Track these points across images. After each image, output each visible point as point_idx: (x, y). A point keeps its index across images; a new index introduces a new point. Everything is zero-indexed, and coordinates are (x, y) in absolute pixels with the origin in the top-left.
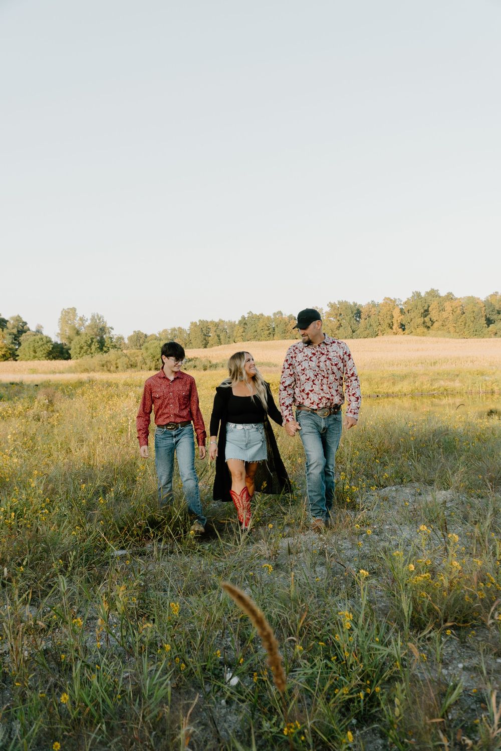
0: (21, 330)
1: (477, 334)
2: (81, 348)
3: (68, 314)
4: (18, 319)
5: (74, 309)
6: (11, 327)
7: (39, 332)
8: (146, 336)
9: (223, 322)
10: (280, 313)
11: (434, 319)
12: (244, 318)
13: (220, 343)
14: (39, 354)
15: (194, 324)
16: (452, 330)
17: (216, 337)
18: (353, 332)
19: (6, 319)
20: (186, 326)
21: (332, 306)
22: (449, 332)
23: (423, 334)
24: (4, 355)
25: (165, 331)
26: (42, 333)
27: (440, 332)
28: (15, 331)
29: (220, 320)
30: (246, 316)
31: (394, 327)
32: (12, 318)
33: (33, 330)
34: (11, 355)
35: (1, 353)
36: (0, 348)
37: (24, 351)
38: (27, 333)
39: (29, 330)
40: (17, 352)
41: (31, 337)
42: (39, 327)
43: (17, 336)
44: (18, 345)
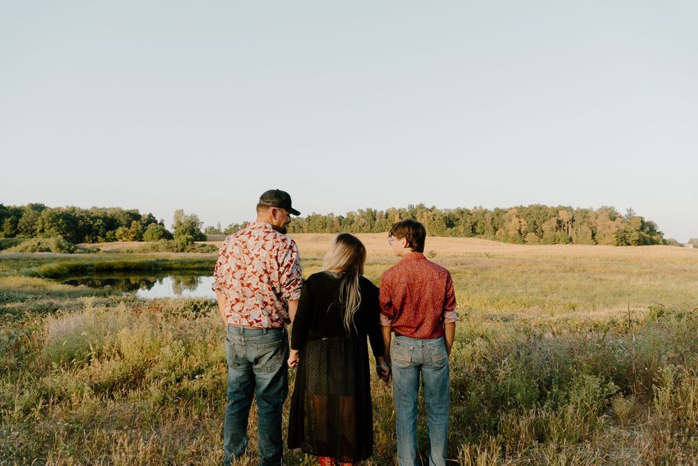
0: (151, 220)
1: (441, 233)
3: (179, 213)
4: (150, 216)
5: (182, 210)
7: (162, 224)
10: (332, 214)
14: (155, 237)
18: (372, 228)
19: (142, 215)
21: (361, 211)
24: (135, 237)
26: (163, 225)
28: (145, 222)
32: (144, 215)
33: (159, 222)
34: (139, 238)
35: (132, 236)
36: (133, 233)
37: (146, 235)
38: (153, 224)
39: (156, 222)
40: (143, 236)
41: (151, 226)
42: (163, 220)
43: (146, 225)
44: (144, 231)
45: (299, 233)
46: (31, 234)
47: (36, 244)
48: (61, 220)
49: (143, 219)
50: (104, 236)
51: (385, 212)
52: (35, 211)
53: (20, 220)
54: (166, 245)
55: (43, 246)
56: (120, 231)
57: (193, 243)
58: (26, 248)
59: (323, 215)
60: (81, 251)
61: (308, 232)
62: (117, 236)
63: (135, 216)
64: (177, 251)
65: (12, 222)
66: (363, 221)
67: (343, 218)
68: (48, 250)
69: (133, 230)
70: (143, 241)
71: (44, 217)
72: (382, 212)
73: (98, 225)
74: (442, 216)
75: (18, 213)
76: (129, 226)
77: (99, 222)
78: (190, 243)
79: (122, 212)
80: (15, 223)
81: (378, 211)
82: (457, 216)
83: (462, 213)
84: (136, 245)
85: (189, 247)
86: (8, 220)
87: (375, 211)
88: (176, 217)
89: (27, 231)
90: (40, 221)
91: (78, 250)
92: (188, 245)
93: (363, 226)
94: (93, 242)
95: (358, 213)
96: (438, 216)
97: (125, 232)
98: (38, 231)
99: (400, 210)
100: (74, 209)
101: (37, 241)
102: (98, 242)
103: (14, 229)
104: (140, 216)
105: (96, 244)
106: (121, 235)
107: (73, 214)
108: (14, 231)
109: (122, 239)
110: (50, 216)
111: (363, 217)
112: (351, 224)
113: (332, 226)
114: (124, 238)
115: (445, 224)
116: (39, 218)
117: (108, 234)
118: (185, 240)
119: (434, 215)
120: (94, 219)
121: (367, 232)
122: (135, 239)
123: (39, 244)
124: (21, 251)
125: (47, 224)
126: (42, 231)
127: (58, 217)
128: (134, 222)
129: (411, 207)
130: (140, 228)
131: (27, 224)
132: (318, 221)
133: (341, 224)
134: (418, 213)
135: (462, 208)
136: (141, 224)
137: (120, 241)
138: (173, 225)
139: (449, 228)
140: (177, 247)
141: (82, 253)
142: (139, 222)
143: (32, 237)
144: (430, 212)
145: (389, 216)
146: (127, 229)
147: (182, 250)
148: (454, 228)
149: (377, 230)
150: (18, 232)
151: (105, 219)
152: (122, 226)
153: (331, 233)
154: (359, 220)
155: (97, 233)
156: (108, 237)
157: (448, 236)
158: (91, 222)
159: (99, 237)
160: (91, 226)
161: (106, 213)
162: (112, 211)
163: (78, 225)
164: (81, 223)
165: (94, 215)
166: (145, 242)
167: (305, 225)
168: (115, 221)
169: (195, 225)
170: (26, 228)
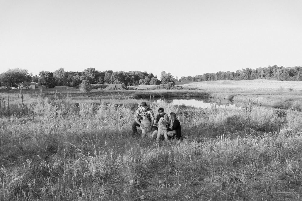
0: (152, 76)
1: (287, 79)
2: (164, 82)
3: (163, 73)
4: (152, 74)
5: (165, 72)
7: (156, 77)
8: (191, 77)
10: (229, 71)
11: (274, 74)
12: (218, 73)
13: (211, 80)
14: (154, 83)
15: (204, 74)
16: (279, 78)
18: (249, 77)
20: (202, 75)
21: (243, 70)
22: (277, 78)
23: (270, 79)
24: (146, 83)
25: (196, 76)
27: (275, 78)
28: (150, 77)
30: (219, 72)
31: (261, 77)
32: (150, 74)
33: (155, 77)
34: (148, 83)
35: (145, 82)
36: (146, 81)
38: (153, 77)
39: (154, 77)
40: (150, 82)
41: (152, 79)
42: (156, 76)
43: (150, 78)
44: (150, 80)
45: (213, 80)
46: (109, 82)
47: (114, 86)
50: (135, 83)
51: (255, 69)
52: (110, 73)
53: (105, 77)
54: (163, 86)
55: (117, 87)
56: (140, 81)
58: (112, 88)
59: (224, 72)
60: (131, 89)
61: (218, 80)
62: (140, 83)
63: (146, 74)
64: (167, 89)
65: (102, 78)
66: (245, 74)
67: (234, 73)
70: (149, 85)
71: (113, 76)
72: (254, 70)
73: (132, 79)
74: (287, 71)
75: (103, 74)
76: (144, 79)
77: (133, 77)
78: (172, 85)
80: (103, 78)
81: (252, 69)
82: (295, 71)
83: (298, 69)
84: (148, 86)
85: (172, 87)
86: (100, 77)
87: (251, 69)
89: (107, 81)
90: (111, 77)
91: (129, 89)
93: (245, 76)
94: (131, 86)
95: (242, 71)
96: (285, 71)
97: (142, 81)
98: (111, 81)
99: (263, 69)
100: (123, 72)
102: (133, 85)
103: (103, 81)
104: (148, 74)
105: (132, 86)
107: (123, 74)
108: (103, 82)
110: (115, 75)
111: (244, 72)
112: (238, 76)
113: (229, 77)
114: (142, 84)
115: (289, 75)
117: (136, 82)
118: (170, 84)
119: (283, 70)
120: (131, 76)
121: (246, 79)
122: (146, 84)
124: (109, 89)
125: (114, 78)
126: (113, 81)
127: (118, 76)
128: (146, 77)
129: (270, 67)
130: (148, 79)
131: (107, 79)
132: (222, 75)
133: (233, 76)
134: (274, 70)
135: (298, 66)
137: (141, 85)
138: (160, 78)
139: (291, 77)
142: (148, 77)
143: (109, 84)
144: (280, 69)
145: (258, 72)
146: (143, 80)
148: (294, 77)
149: (252, 78)
150: (104, 82)
151: (135, 76)
152: (141, 79)
153: (229, 80)
154: (242, 74)
155: (132, 81)
156: (136, 83)
157: (290, 81)
159: (133, 83)
160: (130, 79)
161: (135, 74)
162: (137, 72)
163: (125, 79)
164: (126, 78)
165: (130, 74)
166: (150, 85)
167: (216, 77)
168: (139, 77)
169: (170, 78)
170: (107, 80)
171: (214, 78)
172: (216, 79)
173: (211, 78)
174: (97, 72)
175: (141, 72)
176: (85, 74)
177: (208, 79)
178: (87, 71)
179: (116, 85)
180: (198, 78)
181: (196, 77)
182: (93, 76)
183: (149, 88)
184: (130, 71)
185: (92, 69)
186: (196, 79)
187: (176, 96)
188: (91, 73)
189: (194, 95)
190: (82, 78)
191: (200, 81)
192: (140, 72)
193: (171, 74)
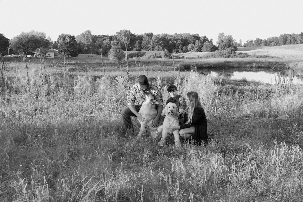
0: (205, 39)
4: (205, 37)
6: (202, 40)
7: (211, 42)
9: (294, 34)
13: (291, 43)
14: (208, 49)
17: (289, 41)
24: (198, 50)
28: (203, 41)
29: (293, 34)
32: (202, 37)
33: (209, 40)
34: (200, 50)
35: (196, 49)
36: (196, 47)
37: (204, 48)
38: (207, 42)
39: (208, 40)
40: (202, 49)
42: (211, 40)
43: (203, 43)
44: (202, 46)
45: (294, 44)
46: (148, 49)
47: (154, 54)
48: (161, 41)
49: (201, 40)
50: (182, 49)
52: (149, 37)
53: (142, 42)
54: (219, 53)
55: (158, 55)
56: (190, 46)
57: (235, 52)
58: (151, 56)
60: (176, 57)
62: (189, 49)
63: (197, 38)
64: (226, 57)
65: (139, 43)
68: (161, 57)
69: (196, 45)
70: (201, 52)
71: (153, 40)
73: (179, 43)
75: (140, 38)
76: (194, 43)
77: (179, 42)
79: (191, 36)
80: (140, 43)
84: (199, 54)
85: (233, 55)
86: (137, 42)
88: (219, 37)
89: (146, 48)
90: (151, 42)
91: (174, 57)
92: (232, 53)
94: (176, 53)
97: (192, 47)
98: (151, 47)
100: (166, 35)
101: (155, 53)
102: (179, 53)
103: (140, 47)
104: (200, 38)
105: (178, 54)
106: (191, 48)
107: (167, 38)
108: (140, 48)
109: (191, 51)
110: (156, 39)
116: (151, 41)
117: (184, 48)
118: (230, 51)
120: (177, 40)
122: (198, 51)
123: (156, 54)
124: (148, 58)
125: (155, 44)
126: (153, 47)
128: (197, 41)
130: (200, 44)
131: (146, 44)
136: (200, 42)
137: (190, 52)
138: (217, 42)
140: (225, 55)
141: (176, 58)
142: (199, 41)
143: (148, 51)
146: (193, 45)
147: (229, 57)
150: (142, 48)
151: (182, 40)
152: (190, 43)
155: (178, 47)
156: (184, 50)
158: (175, 41)
159: (179, 50)
160: (175, 44)
161: (182, 37)
162: (185, 35)
163: (169, 44)
164: (170, 42)
165: (176, 38)
166: (203, 52)
167: (299, 39)
168: (187, 41)
169: (231, 42)
170: (145, 46)
171: (296, 41)
172: (299, 42)
173: (291, 40)
174: (133, 35)
175: (191, 34)
176: (118, 37)
177: (286, 43)
178: (120, 33)
179: (157, 52)
180: (271, 41)
181: (269, 40)
182: (127, 40)
183: (200, 56)
184: (176, 34)
185: (126, 31)
186: (268, 43)
187: (236, 67)
188: (125, 37)
189: (263, 65)
190: (114, 43)
191: (275, 45)
192: (189, 34)
193: (232, 36)
